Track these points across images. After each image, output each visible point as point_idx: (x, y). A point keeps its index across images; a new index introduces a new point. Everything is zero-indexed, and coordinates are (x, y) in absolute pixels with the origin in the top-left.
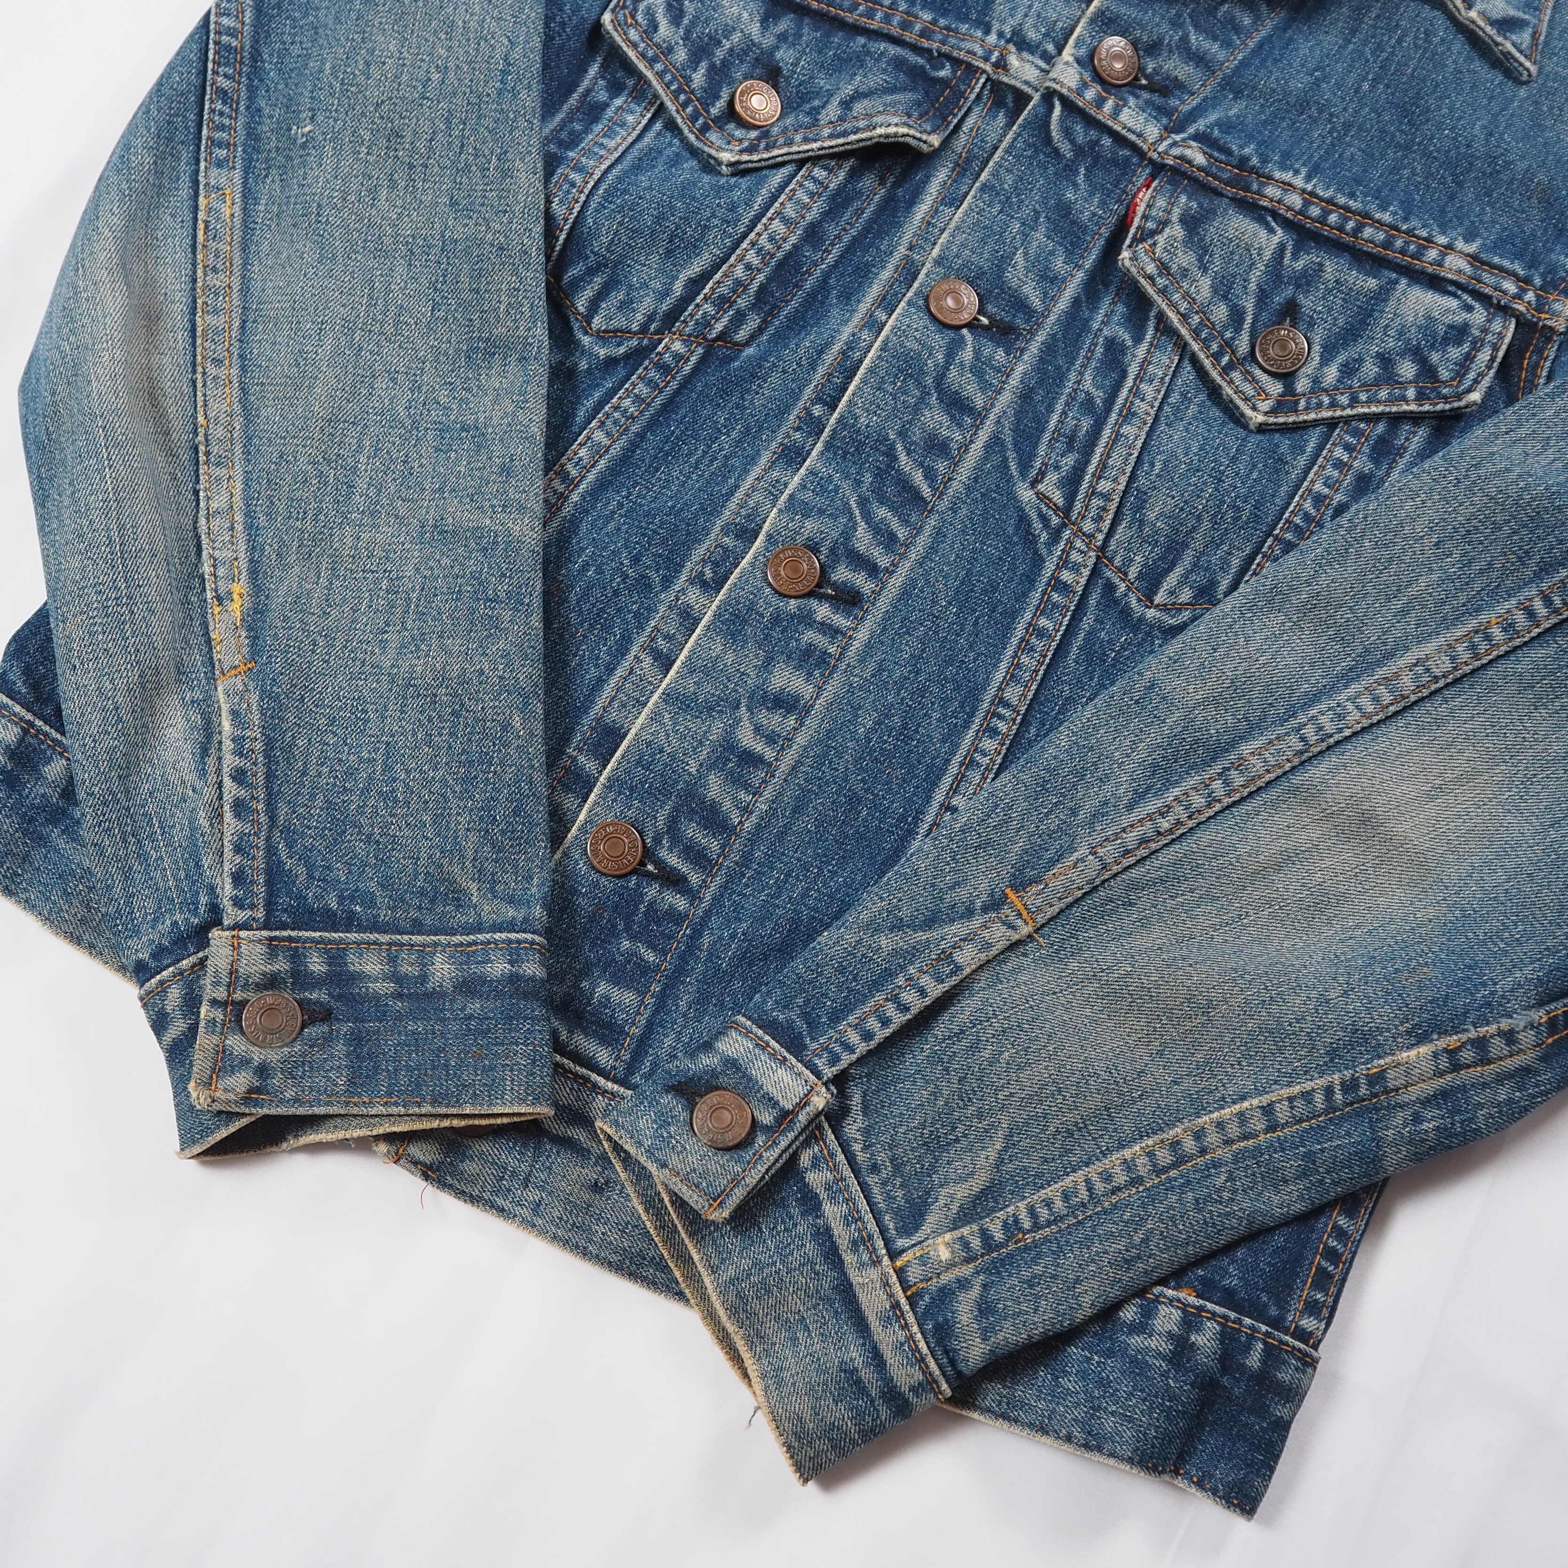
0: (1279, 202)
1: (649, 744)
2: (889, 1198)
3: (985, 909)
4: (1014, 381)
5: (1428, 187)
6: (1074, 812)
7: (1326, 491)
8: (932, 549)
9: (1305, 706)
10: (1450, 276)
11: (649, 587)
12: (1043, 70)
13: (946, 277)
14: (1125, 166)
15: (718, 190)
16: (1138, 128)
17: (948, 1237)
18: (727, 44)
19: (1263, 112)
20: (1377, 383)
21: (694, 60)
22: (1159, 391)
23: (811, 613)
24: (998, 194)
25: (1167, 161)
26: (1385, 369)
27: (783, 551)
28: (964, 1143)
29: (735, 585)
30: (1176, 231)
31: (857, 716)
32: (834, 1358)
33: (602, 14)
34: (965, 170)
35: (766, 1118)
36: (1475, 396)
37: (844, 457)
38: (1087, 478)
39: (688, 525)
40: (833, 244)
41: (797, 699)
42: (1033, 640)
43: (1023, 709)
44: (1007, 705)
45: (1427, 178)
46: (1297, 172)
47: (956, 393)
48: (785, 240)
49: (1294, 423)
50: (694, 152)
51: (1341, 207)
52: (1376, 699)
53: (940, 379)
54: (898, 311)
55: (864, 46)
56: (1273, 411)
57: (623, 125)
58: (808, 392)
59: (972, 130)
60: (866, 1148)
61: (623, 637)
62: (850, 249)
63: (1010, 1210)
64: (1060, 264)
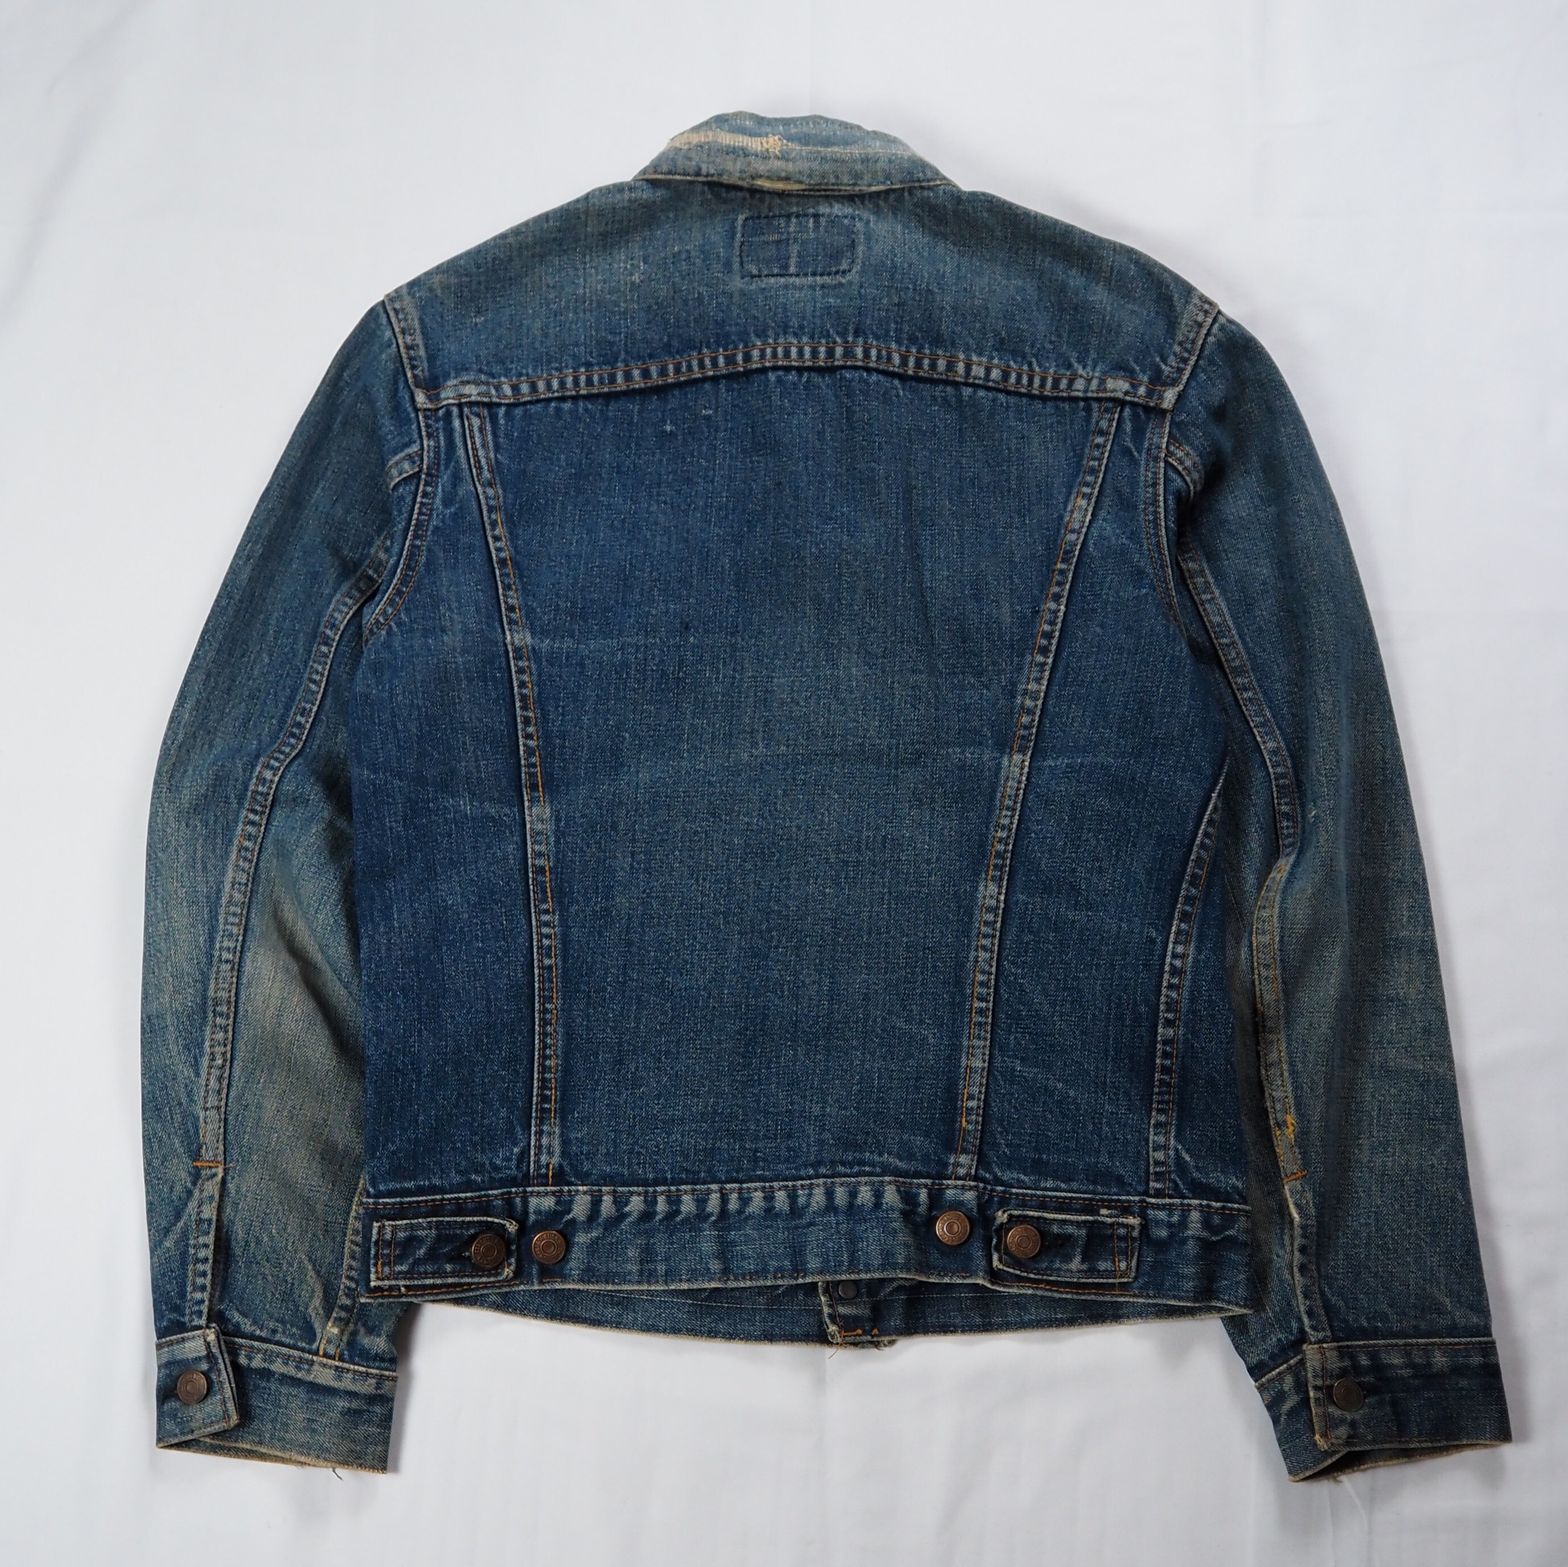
2: (292, 1336)
3: (194, 1184)
6: (180, 1104)
9: (212, 946)
17: (330, 1324)
28: (296, 1283)
32: (336, 1414)
35: (205, 1367)
52: (235, 914)
60: (261, 1329)
63: (341, 1287)
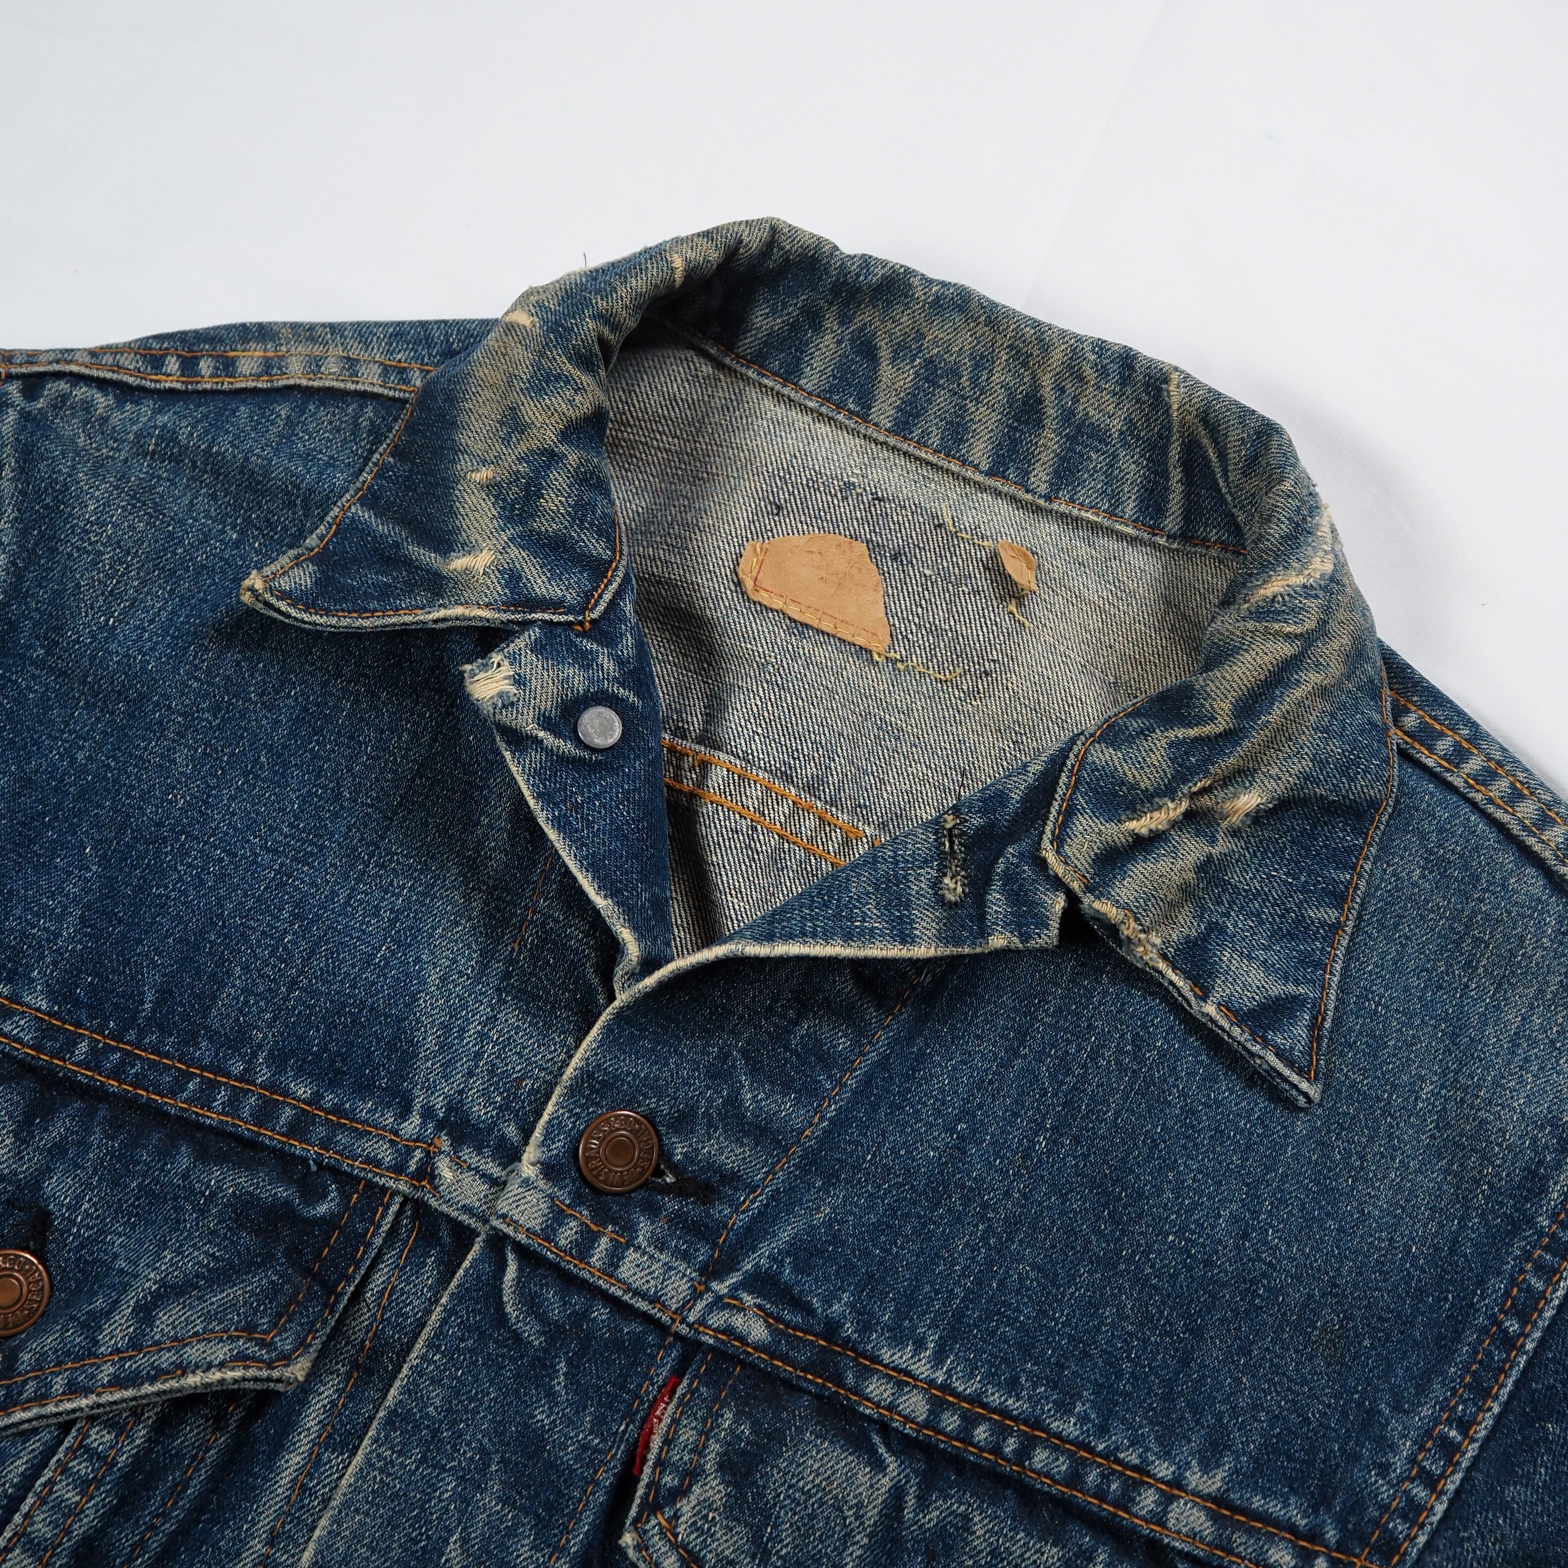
0: (891, 1408)
10: (1177, 1542)
12: (492, 1184)
14: (634, 1350)
16: (652, 1284)
19: (872, 1208)
24: (417, 1426)
25: (704, 1338)
30: (713, 1487)
45: (1142, 1325)
46: (920, 1345)
51: (994, 1411)
55: (187, 1172)
59: (381, 1293)
64: (526, 1551)
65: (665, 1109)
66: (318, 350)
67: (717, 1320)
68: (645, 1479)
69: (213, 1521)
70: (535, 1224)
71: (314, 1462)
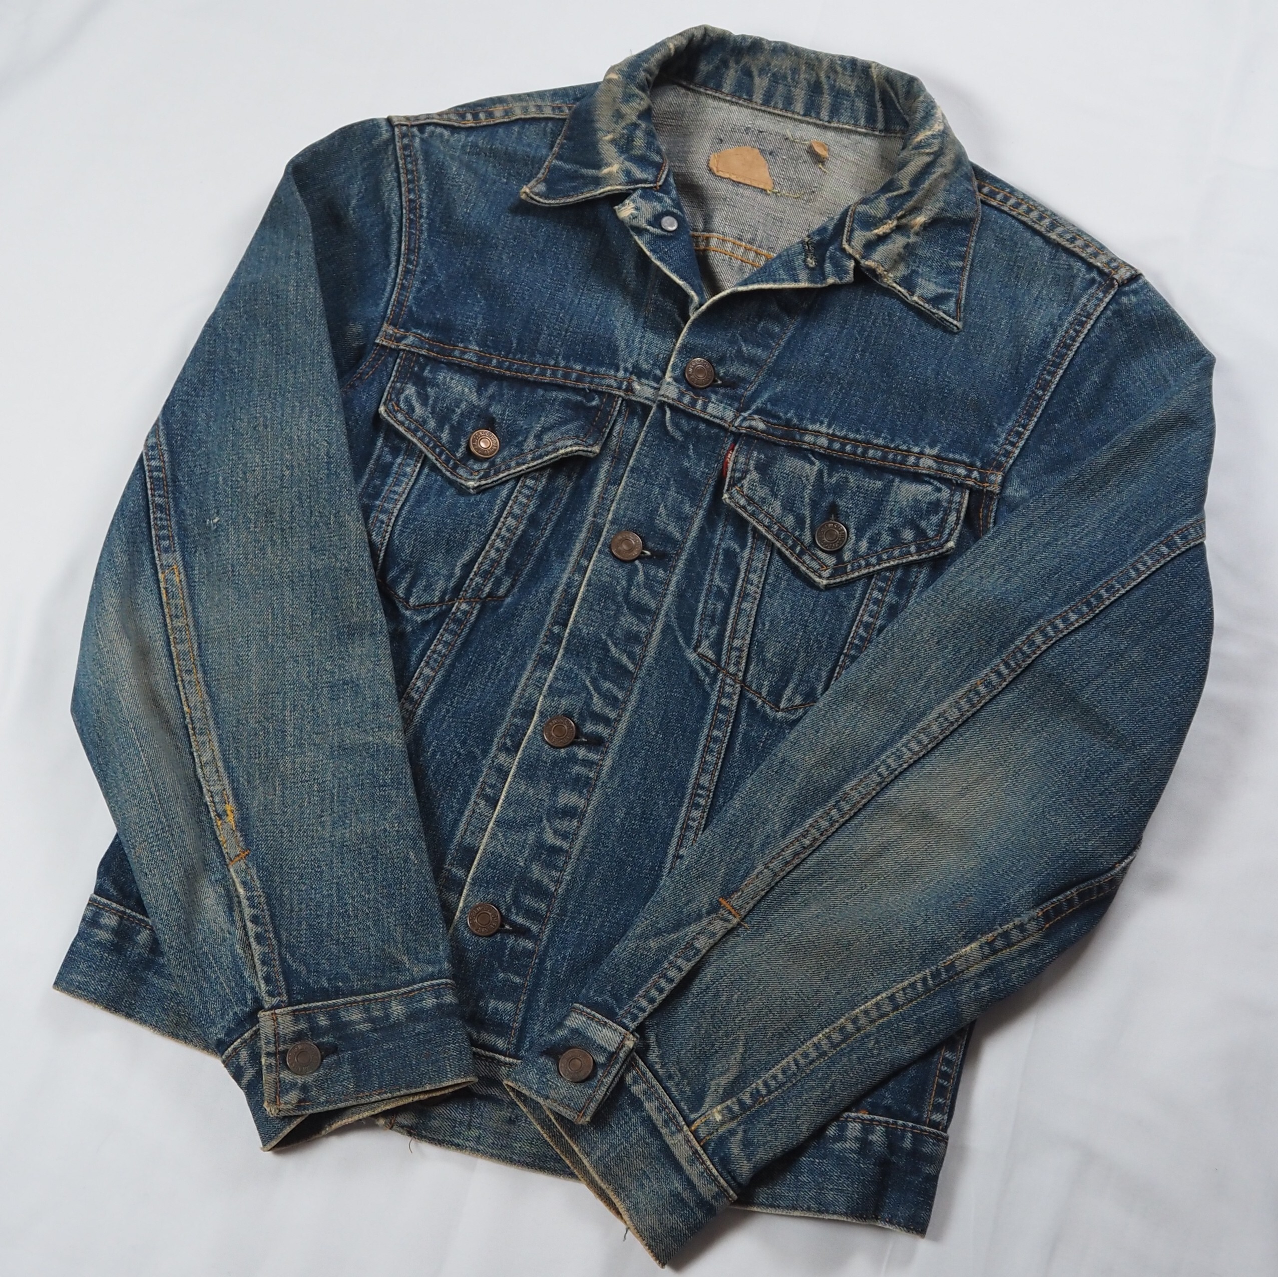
0: (814, 444)
1: (492, 853)
2: (682, 1092)
3: (709, 913)
4: (672, 588)
5: (905, 414)
6: (751, 846)
7: (871, 620)
8: (641, 701)
9: (878, 755)
10: (924, 472)
11: (475, 758)
12: (655, 388)
13: (619, 531)
14: (717, 439)
15: (470, 506)
16: (720, 414)
17: (719, 1108)
18: (459, 411)
19: (796, 385)
20: (892, 546)
21: (440, 426)
22: (760, 577)
23: (575, 755)
24: (642, 472)
25: (742, 431)
26: (895, 537)
27: (551, 721)
28: (721, 1053)
29: (526, 747)
30: (754, 475)
31: (614, 812)
32: (666, 1190)
33: (378, 407)
34: (619, 459)
35: (601, 1059)
36: (951, 544)
37: (577, 655)
38: (726, 639)
39: (491, 715)
40: (547, 524)
41: (575, 808)
42: (712, 745)
43: (713, 788)
44: (703, 788)
45: (903, 409)
46: (822, 423)
47: (638, 602)
48: (516, 528)
49: (846, 580)
50: (452, 483)
51: (852, 440)
52: (919, 742)
53: (626, 595)
54: (594, 559)
55: (543, 396)
56: (832, 576)
57: (405, 475)
58: (549, 619)
59: (619, 433)
60: (663, 1067)
61: (464, 791)
62: (558, 524)
63: (754, 1086)
64: (687, 508)
65: (715, 356)
66: (524, 104)
67: (746, 424)
68: (729, 475)
69: (572, 513)
70: (675, 396)
71: (605, 490)
